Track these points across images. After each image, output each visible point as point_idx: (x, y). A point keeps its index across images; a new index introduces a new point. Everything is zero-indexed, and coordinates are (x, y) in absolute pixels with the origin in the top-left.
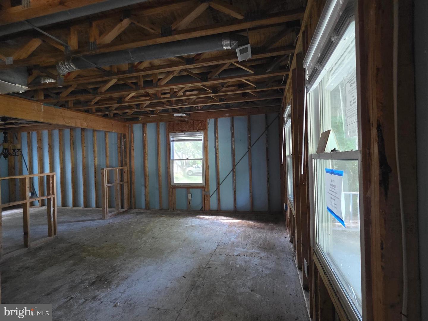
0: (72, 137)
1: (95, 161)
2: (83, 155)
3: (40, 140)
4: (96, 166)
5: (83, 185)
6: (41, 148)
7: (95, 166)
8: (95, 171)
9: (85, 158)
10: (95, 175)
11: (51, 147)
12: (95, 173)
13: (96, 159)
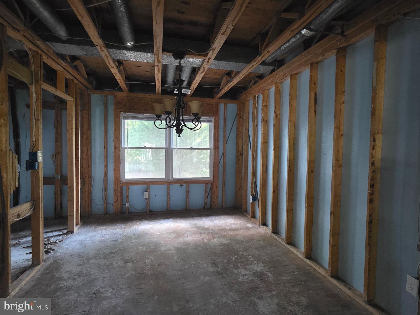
0: (315, 84)
1: (373, 147)
2: (337, 128)
3: (266, 105)
4: (378, 164)
5: (331, 213)
6: (266, 121)
7: (373, 164)
8: (372, 179)
9: (342, 135)
10: (371, 194)
11: (278, 116)
12: (372, 186)
13: (379, 138)
